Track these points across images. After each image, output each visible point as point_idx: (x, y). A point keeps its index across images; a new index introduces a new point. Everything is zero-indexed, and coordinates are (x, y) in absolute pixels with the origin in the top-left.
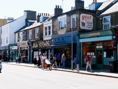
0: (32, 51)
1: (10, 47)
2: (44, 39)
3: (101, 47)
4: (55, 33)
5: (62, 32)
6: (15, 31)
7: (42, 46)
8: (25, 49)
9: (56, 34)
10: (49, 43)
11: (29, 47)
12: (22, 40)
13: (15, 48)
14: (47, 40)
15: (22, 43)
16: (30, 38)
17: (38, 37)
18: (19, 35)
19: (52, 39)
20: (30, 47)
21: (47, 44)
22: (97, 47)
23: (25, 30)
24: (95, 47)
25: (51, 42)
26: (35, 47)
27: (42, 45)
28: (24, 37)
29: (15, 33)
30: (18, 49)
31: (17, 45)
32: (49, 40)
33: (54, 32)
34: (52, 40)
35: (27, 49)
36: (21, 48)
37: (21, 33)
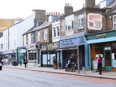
0: (41, 54)
1: (19, 51)
2: (53, 41)
4: (63, 34)
5: (70, 34)
6: (23, 33)
7: (50, 48)
8: (33, 52)
9: (64, 35)
10: (58, 45)
11: (37, 50)
12: (31, 42)
14: (56, 42)
15: (31, 46)
16: (38, 40)
17: (47, 39)
18: (27, 38)
20: (39, 50)
21: (55, 47)
23: (33, 32)
25: (59, 44)
26: (44, 50)
27: (51, 47)
28: (33, 39)
29: (23, 35)
30: (27, 52)
31: (25, 48)
33: (62, 33)
34: (61, 42)
35: (35, 52)
36: (29, 51)
37: (29, 35)
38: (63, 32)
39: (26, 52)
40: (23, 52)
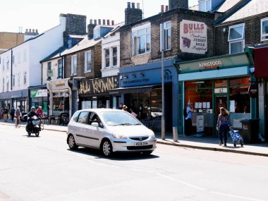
0: (78, 100)
1: (33, 93)
2: (104, 75)
3: (225, 90)
4: (127, 61)
5: (141, 60)
6: (41, 59)
7: (99, 88)
8: (64, 95)
9: (129, 63)
10: (115, 82)
11: (70, 92)
12: (57, 76)
13: (42, 93)
14: (110, 77)
15: (58, 83)
16: (72, 72)
17: (90, 71)
18: (49, 67)
19: (119, 74)
20: (74, 92)
21: (108, 86)
22: (217, 91)
23: (62, 56)
24: (211, 91)
25: (118, 80)
26: (85, 92)
27: (100, 86)
28: (61, 70)
29: (41, 62)
30: (49, 95)
31: (46, 88)
32: (114, 77)
33: (125, 59)
34: (121, 77)
35: (67, 95)
36: (54, 94)
37: (54, 62)
38: (126, 57)
39: (47, 95)
40: (40, 95)
